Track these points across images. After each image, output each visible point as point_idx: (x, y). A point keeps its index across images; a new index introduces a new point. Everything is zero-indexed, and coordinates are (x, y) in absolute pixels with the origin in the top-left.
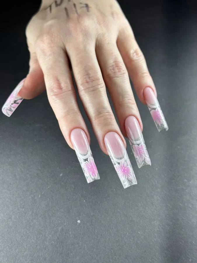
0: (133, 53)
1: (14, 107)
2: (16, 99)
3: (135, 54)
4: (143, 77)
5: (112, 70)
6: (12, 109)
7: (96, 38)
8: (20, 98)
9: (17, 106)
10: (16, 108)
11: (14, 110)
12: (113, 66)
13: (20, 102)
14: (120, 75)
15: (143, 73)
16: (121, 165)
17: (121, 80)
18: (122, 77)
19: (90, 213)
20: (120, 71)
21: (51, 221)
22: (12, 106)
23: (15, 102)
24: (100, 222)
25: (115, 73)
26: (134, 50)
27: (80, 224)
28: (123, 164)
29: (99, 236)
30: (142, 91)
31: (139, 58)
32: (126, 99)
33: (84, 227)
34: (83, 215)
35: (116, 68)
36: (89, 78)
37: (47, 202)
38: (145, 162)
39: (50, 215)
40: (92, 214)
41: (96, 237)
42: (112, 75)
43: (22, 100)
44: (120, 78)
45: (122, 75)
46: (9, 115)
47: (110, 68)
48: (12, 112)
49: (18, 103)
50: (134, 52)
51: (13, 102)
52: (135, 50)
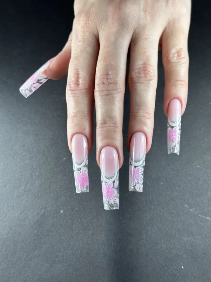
0: (174, 54)
1: (34, 87)
2: (40, 79)
3: (176, 55)
4: (175, 85)
5: (138, 74)
6: (32, 89)
7: (134, 29)
8: (45, 77)
9: (39, 85)
10: (37, 88)
11: (34, 90)
12: (140, 68)
13: (44, 81)
14: (145, 81)
15: (177, 81)
16: (107, 185)
17: (144, 88)
18: (146, 84)
19: (75, 207)
20: (145, 77)
21: (38, 202)
22: (33, 85)
23: (38, 81)
24: (81, 219)
25: (139, 77)
26: (176, 49)
27: (62, 214)
28: (109, 185)
29: (74, 232)
30: (168, 102)
31: (180, 60)
32: (142, 111)
33: (64, 219)
34: (68, 206)
35: (142, 72)
36: (107, 79)
37: (42, 182)
38: (135, 188)
39: (40, 196)
40: (76, 209)
41: (71, 233)
42: (135, 79)
43: (46, 80)
44: (144, 84)
45: (147, 82)
46: (26, 95)
47: (136, 70)
48: (31, 93)
49: (41, 83)
50: (176, 52)
51: (36, 82)
52: (178, 49)
